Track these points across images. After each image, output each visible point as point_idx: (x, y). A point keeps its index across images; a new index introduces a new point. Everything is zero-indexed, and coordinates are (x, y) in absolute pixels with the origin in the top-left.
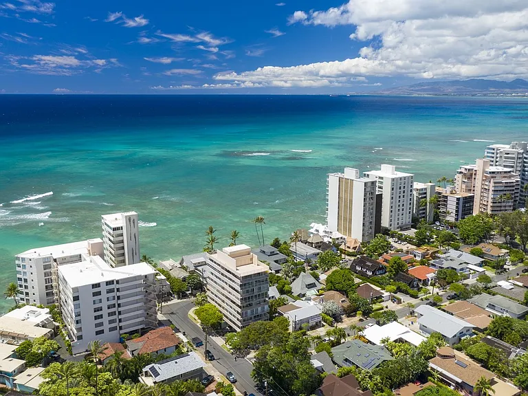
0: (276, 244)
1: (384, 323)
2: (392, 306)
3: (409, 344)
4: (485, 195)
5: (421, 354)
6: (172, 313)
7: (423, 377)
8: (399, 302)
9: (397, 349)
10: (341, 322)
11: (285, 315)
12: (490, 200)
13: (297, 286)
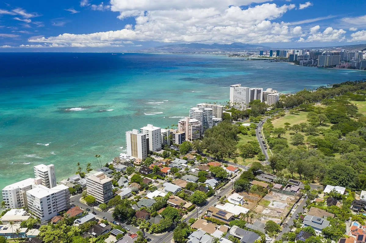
0: (107, 166)
1: (153, 191)
2: (155, 185)
3: (161, 196)
4: (189, 131)
5: (165, 199)
6: (73, 201)
7: (166, 206)
8: (158, 182)
9: (158, 199)
10: (138, 193)
11: (118, 195)
12: (191, 134)
13: (120, 183)
